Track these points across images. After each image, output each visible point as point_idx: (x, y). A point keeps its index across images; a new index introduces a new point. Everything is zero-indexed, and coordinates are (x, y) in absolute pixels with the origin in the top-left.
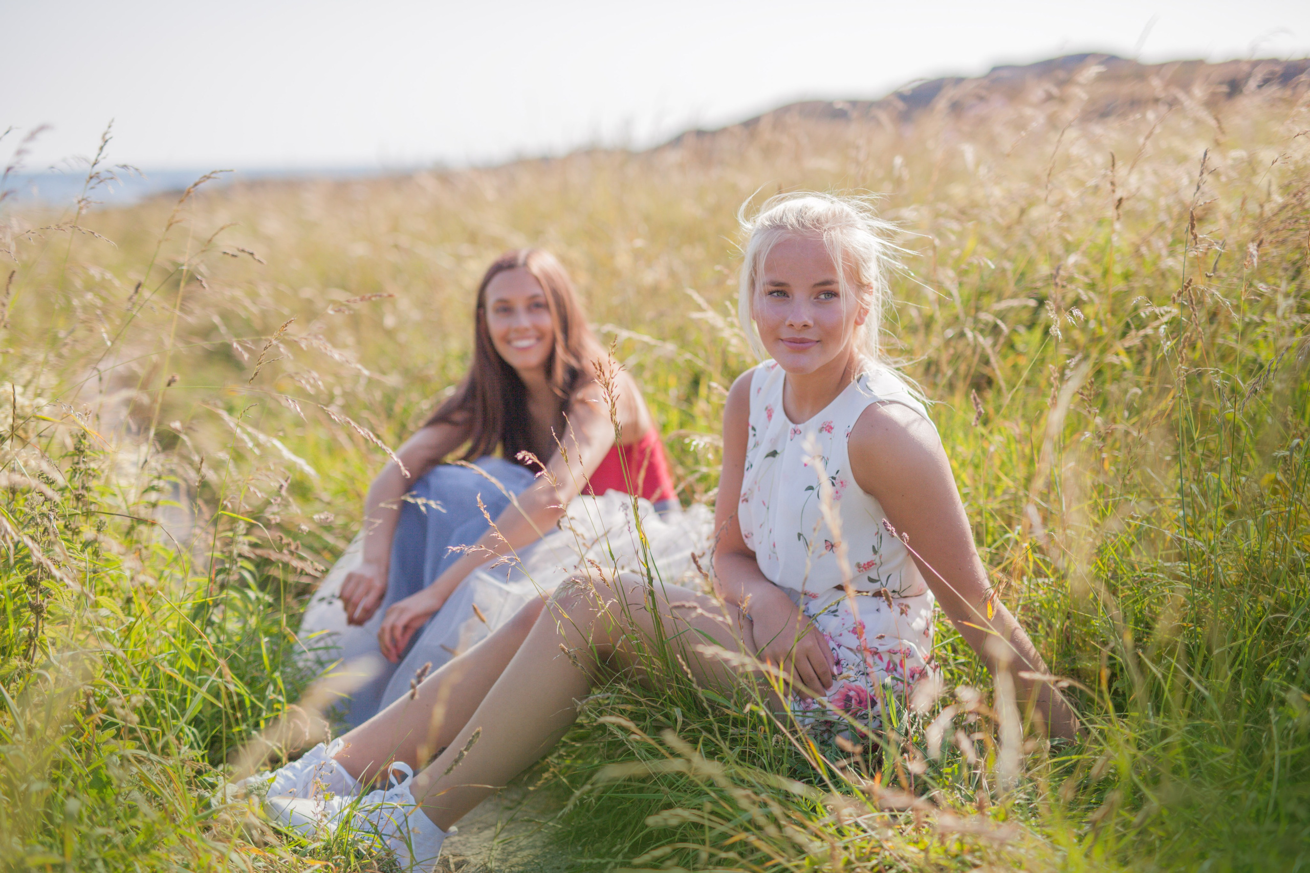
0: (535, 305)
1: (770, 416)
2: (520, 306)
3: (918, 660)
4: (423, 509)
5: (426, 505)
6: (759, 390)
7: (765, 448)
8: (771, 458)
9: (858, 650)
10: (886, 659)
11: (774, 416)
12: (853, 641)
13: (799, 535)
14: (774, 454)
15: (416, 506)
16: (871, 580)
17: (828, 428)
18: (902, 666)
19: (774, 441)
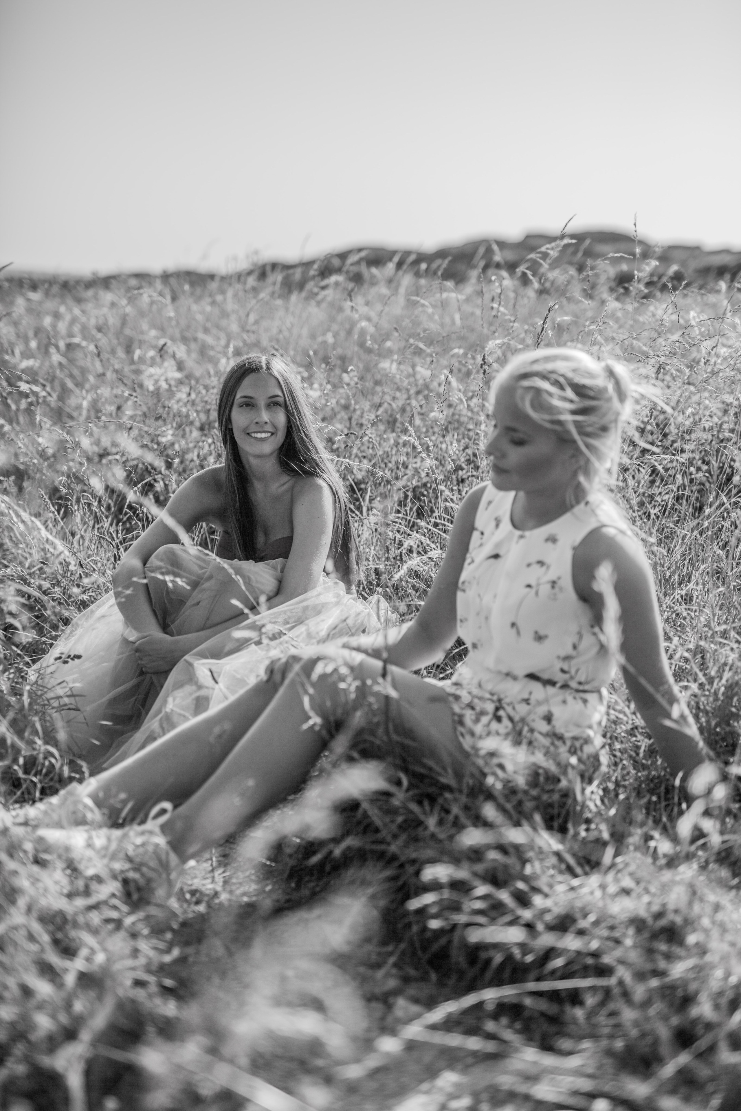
0: (273, 403)
1: (497, 526)
2: (262, 403)
3: (594, 747)
4: (170, 585)
5: (173, 581)
6: (490, 503)
7: (488, 550)
8: (492, 560)
9: (547, 735)
10: (569, 743)
11: (501, 526)
12: (543, 727)
13: (513, 625)
14: (496, 556)
15: (165, 582)
16: (563, 671)
17: (552, 539)
18: (581, 749)
19: (498, 545)
